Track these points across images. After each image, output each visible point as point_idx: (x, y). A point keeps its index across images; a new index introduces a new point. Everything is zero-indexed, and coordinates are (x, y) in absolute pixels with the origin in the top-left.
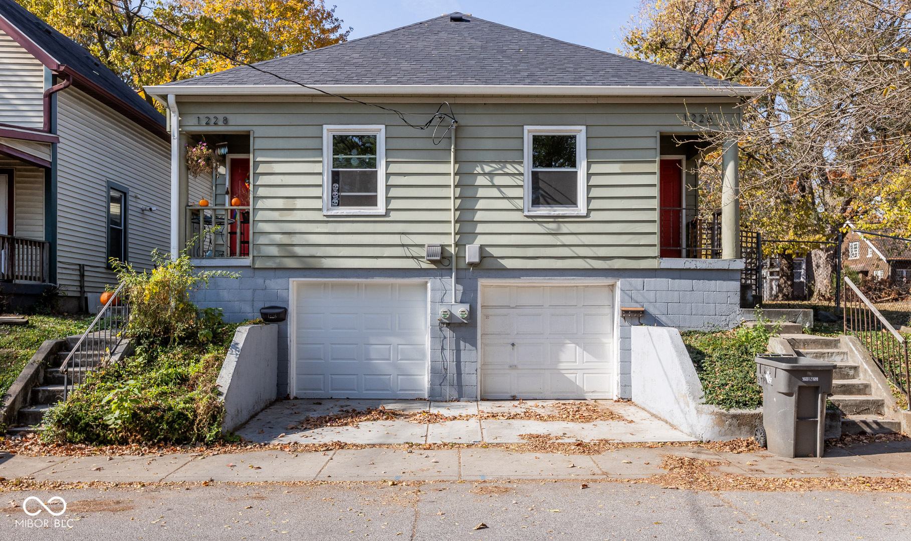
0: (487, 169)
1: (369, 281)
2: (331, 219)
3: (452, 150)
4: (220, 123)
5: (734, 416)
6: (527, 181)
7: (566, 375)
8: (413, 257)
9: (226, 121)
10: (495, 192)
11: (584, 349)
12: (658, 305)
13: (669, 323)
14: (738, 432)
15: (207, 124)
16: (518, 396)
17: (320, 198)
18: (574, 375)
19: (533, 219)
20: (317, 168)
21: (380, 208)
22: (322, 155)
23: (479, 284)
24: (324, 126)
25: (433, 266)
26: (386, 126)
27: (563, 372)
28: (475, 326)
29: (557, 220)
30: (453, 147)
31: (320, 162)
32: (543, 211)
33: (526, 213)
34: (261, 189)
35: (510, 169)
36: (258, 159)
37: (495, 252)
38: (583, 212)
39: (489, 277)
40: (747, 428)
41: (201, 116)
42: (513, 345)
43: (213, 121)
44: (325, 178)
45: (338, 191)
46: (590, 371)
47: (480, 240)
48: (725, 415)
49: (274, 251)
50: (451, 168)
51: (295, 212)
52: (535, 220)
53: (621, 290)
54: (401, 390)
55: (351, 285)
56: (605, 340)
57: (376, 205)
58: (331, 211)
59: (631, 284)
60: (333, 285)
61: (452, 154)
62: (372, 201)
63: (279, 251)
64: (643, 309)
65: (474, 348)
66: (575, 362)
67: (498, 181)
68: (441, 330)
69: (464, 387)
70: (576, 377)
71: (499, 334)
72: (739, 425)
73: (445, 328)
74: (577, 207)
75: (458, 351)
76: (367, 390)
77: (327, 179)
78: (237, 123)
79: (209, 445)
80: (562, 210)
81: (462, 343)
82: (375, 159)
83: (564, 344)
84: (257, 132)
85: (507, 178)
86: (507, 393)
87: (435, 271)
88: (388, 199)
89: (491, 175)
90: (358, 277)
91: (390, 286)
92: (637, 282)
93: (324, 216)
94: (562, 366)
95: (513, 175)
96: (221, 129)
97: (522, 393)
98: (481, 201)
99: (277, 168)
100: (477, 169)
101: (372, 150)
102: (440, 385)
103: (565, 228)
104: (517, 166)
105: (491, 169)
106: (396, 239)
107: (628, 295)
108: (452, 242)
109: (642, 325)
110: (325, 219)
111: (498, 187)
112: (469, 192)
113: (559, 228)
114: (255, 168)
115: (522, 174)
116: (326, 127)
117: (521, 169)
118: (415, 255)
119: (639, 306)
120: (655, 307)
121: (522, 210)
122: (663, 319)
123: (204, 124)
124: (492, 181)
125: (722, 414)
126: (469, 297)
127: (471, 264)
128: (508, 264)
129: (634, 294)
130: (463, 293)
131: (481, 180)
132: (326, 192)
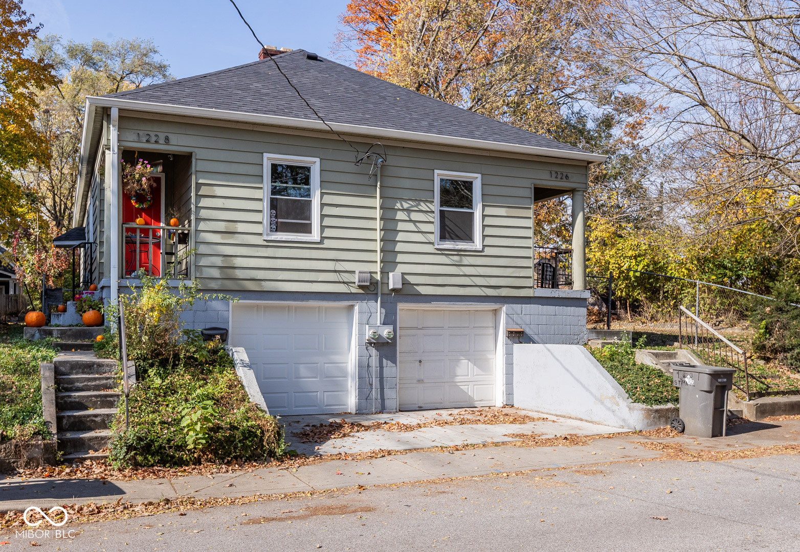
0: (406, 205)
1: (304, 304)
2: (270, 244)
3: (378, 186)
4: (162, 141)
5: (657, 411)
6: (436, 218)
7: (461, 387)
8: (344, 283)
9: (167, 139)
10: (411, 226)
11: (475, 365)
12: (532, 326)
13: (539, 341)
14: (658, 423)
15: (148, 141)
16: (425, 406)
17: (260, 223)
18: (466, 387)
19: (442, 252)
20: (258, 194)
21: (315, 236)
22: (262, 182)
23: (398, 308)
24: (264, 154)
25: (361, 291)
26: (321, 159)
27: (459, 384)
28: (396, 346)
29: (460, 253)
30: (379, 184)
31: (261, 188)
32: (448, 245)
33: (437, 247)
34: (202, 211)
35: (423, 207)
36: (200, 181)
37: (412, 279)
38: (479, 247)
39: (406, 302)
40: (664, 419)
41: (141, 133)
42: (420, 361)
43: (153, 139)
44: (265, 204)
45: (276, 217)
46: (478, 383)
47: (401, 269)
48: (651, 410)
49: (216, 273)
50: (377, 202)
51: (236, 235)
52: (443, 252)
53: (506, 314)
54: (327, 406)
55: (282, 308)
56: (490, 356)
57: (311, 233)
58: (270, 237)
59: (513, 309)
60: (266, 308)
61: (378, 190)
62: (307, 229)
63: (220, 273)
64: (522, 330)
65: (394, 365)
66: (468, 375)
67: (415, 216)
68: (367, 350)
69: (386, 401)
70: (468, 388)
71: (409, 353)
72: (659, 417)
73: (370, 348)
74: (474, 243)
75: (381, 367)
76: (297, 407)
77: (265, 205)
78: (179, 143)
79: (281, 460)
80: (463, 245)
81: (384, 360)
82: (309, 190)
83: (459, 360)
84: (199, 154)
85: (421, 214)
86: (415, 404)
87: (362, 295)
88: (323, 228)
89: (408, 211)
90: (295, 300)
91: (317, 309)
92: (517, 307)
93: (264, 240)
94: (458, 379)
95: (426, 212)
96: (162, 147)
97: (427, 403)
98: (400, 234)
99: (219, 191)
100: (397, 204)
101: (307, 181)
102: (366, 399)
103: (466, 260)
104: (428, 204)
105: (409, 205)
106: (330, 266)
107: (511, 318)
108: (378, 270)
109: (521, 343)
110: (266, 243)
111: (414, 222)
112: (390, 226)
113: (461, 260)
114: (197, 189)
115: (433, 212)
116: (266, 155)
117: (433, 208)
118: (346, 280)
119: (518, 327)
120: (530, 327)
121: (432, 243)
122: (536, 338)
123: (145, 141)
124: (409, 217)
125: (649, 410)
126: (390, 319)
127: (394, 290)
128: (423, 290)
129: (515, 317)
130: (385, 315)
131: (400, 215)
132: (265, 217)
